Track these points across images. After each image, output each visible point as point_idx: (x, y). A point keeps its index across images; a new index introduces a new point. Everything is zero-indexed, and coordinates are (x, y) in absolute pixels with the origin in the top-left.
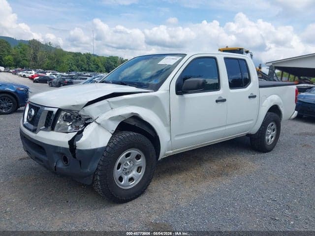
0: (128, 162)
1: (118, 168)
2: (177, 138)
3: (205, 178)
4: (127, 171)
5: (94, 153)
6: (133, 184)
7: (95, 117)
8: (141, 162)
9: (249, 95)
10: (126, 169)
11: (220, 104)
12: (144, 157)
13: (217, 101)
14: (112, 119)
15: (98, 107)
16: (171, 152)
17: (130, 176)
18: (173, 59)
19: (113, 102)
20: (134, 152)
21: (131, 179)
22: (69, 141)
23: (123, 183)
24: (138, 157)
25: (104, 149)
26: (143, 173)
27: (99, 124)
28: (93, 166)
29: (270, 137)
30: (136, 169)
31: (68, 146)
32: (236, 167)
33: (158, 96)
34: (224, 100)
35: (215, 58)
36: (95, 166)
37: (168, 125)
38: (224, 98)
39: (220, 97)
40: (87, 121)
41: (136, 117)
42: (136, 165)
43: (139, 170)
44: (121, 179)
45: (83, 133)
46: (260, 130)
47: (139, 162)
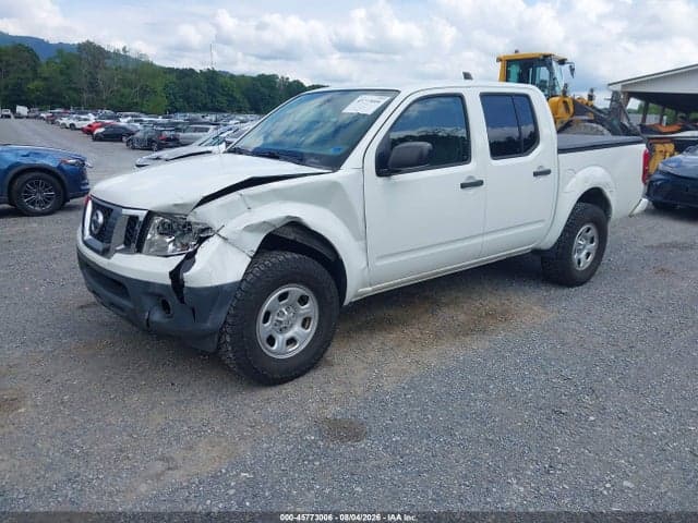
0: (284, 310)
1: (265, 321)
2: (379, 263)
3: (437, 337)
4: (284, 325)
5: (217, 294)
6: (294, 350)
7: (216, 226)
8: (310, 308)
9: (535, 170)
10: (281, 322)
11: (472, 191)
12: (316, 304)
13: (463, 186)
14: (250, 229)
15: (222, 206)
16: (370, 289)
17: (289, 334)
18: (372, 101)
19: (251, 197)
20: (296, 291)
21: (291, 341)
22: (171, 273)
23: (274, 348)
24: (303, 300)
25: (237, 286)
26: (313, 332)
27: (225, 239)
28: (215, 320)
29: (583, 255)
30: (300, 321)
31: (168, 282)
32: (504, 316)
33: (339, 180)
34: (479, 183)
35: (461, 97)
36: (222, 316)
37: (362, 236)
38: (478, 178)
39: (471, 177)
40: (203, 235)
41: (295, 224)
42: (301, 315)
43: (305, 323)
44: (271, 341)
45: (196, 256)
46: (559, 240)
47: (305, 309)
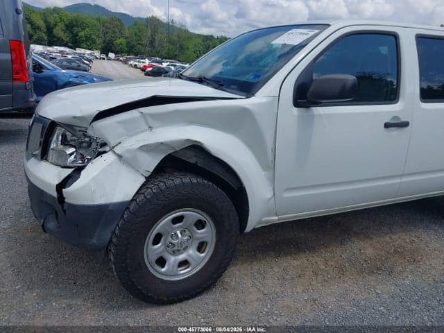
0: (178, 233)
1: (156, 241)
2: (288, 195)
3: (342, 271)
4: (176, 248)
6: (185, 273)
7: (112, 142)
8: (207, 233)
10: (174, 245)
11: (394, 132)
12: (214, 229)
13: (387, 126)
14: (147, 149)
15: (120, 123)
17: (182, 257)
18: (302, 34)
19: (152, 116)
20: (192, 215)
21: (184, 263)
22: (57, 185)
23: (163, 270)
24: (200, 224)
25: (125, 206)
26: (210, 254)
27: (120, 156)
28: (102, 236)
30: (196, 245)
31: (55, 194)
32: (413, 257)
34: (405, 124)
35: (395, 36)
36: (107, 235)
37: (269, 164)
38: (404, 119)
39: (396, 118)
40: (99, 148)
41: (197, 148)
42: (198, 239)
43: (201, 248)
44: (161, 262)
45: (83, 172)
47: (201, 233)
